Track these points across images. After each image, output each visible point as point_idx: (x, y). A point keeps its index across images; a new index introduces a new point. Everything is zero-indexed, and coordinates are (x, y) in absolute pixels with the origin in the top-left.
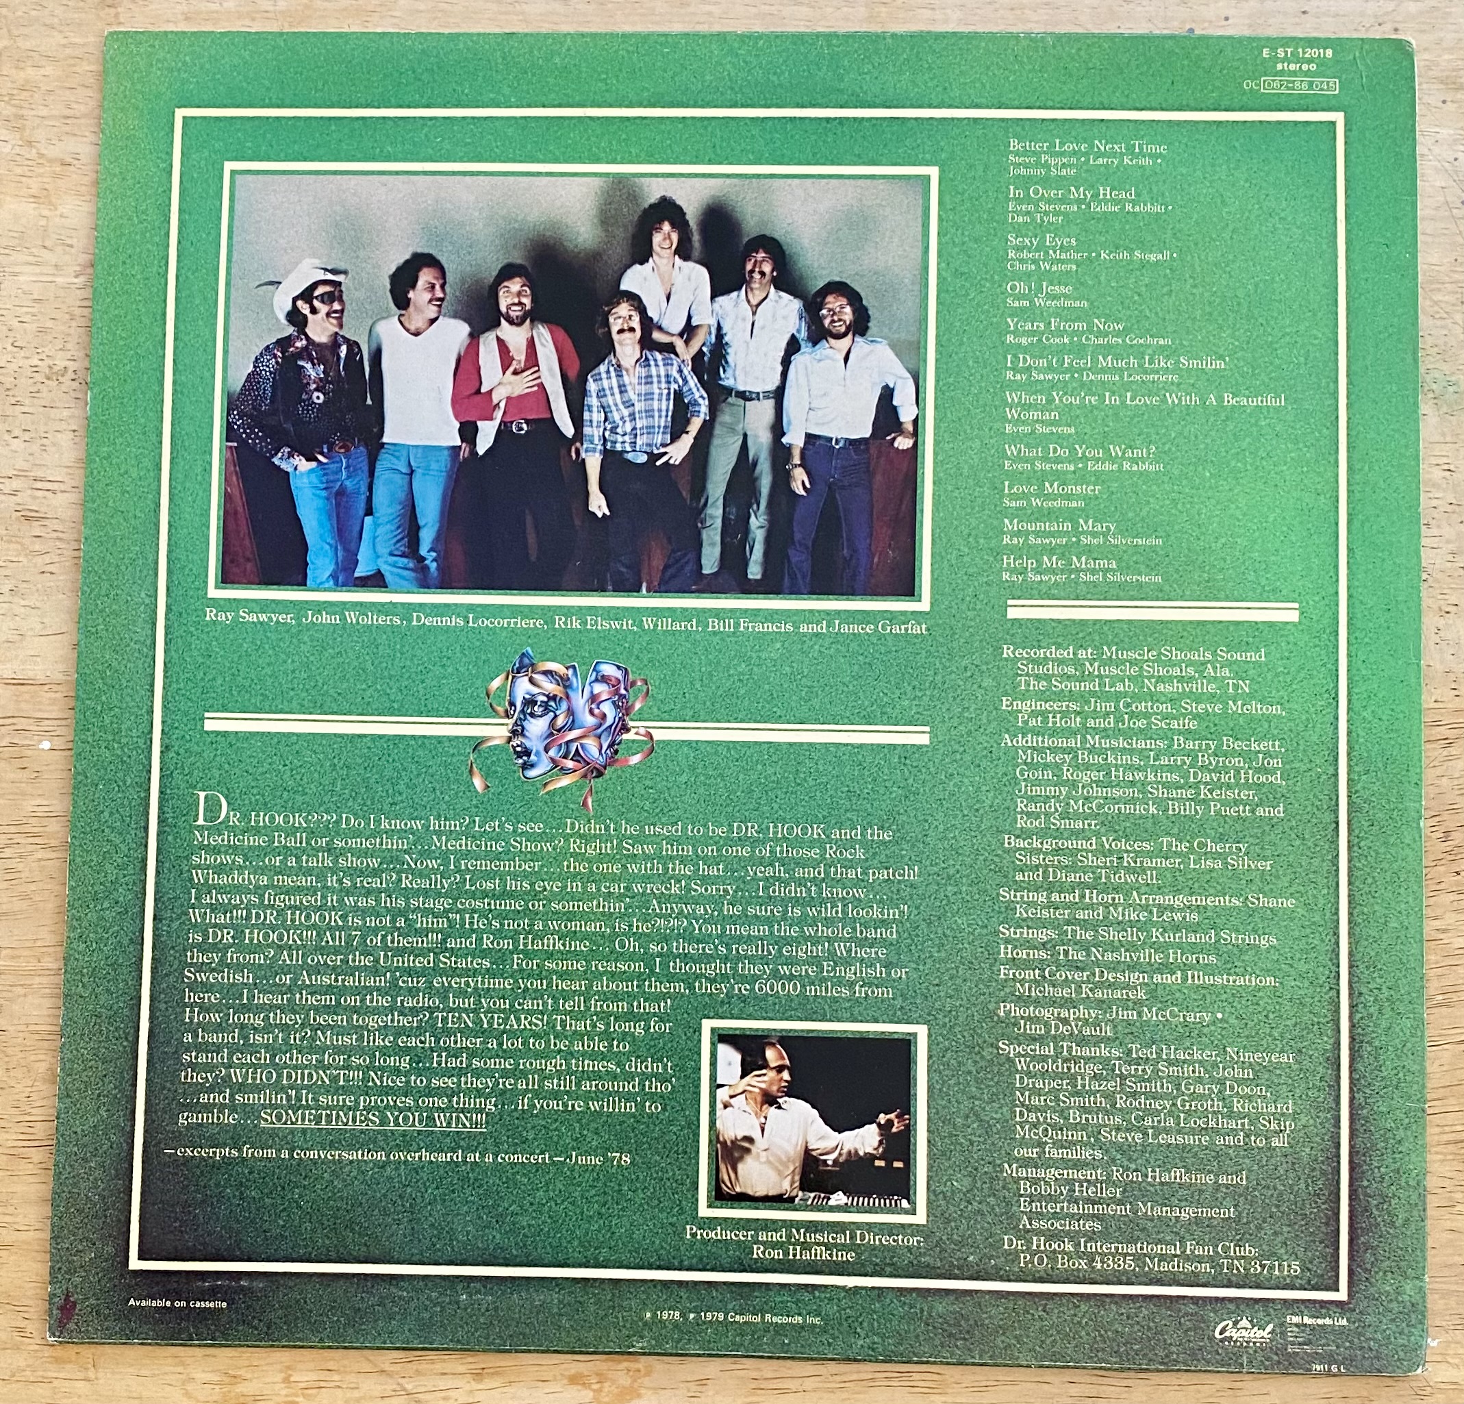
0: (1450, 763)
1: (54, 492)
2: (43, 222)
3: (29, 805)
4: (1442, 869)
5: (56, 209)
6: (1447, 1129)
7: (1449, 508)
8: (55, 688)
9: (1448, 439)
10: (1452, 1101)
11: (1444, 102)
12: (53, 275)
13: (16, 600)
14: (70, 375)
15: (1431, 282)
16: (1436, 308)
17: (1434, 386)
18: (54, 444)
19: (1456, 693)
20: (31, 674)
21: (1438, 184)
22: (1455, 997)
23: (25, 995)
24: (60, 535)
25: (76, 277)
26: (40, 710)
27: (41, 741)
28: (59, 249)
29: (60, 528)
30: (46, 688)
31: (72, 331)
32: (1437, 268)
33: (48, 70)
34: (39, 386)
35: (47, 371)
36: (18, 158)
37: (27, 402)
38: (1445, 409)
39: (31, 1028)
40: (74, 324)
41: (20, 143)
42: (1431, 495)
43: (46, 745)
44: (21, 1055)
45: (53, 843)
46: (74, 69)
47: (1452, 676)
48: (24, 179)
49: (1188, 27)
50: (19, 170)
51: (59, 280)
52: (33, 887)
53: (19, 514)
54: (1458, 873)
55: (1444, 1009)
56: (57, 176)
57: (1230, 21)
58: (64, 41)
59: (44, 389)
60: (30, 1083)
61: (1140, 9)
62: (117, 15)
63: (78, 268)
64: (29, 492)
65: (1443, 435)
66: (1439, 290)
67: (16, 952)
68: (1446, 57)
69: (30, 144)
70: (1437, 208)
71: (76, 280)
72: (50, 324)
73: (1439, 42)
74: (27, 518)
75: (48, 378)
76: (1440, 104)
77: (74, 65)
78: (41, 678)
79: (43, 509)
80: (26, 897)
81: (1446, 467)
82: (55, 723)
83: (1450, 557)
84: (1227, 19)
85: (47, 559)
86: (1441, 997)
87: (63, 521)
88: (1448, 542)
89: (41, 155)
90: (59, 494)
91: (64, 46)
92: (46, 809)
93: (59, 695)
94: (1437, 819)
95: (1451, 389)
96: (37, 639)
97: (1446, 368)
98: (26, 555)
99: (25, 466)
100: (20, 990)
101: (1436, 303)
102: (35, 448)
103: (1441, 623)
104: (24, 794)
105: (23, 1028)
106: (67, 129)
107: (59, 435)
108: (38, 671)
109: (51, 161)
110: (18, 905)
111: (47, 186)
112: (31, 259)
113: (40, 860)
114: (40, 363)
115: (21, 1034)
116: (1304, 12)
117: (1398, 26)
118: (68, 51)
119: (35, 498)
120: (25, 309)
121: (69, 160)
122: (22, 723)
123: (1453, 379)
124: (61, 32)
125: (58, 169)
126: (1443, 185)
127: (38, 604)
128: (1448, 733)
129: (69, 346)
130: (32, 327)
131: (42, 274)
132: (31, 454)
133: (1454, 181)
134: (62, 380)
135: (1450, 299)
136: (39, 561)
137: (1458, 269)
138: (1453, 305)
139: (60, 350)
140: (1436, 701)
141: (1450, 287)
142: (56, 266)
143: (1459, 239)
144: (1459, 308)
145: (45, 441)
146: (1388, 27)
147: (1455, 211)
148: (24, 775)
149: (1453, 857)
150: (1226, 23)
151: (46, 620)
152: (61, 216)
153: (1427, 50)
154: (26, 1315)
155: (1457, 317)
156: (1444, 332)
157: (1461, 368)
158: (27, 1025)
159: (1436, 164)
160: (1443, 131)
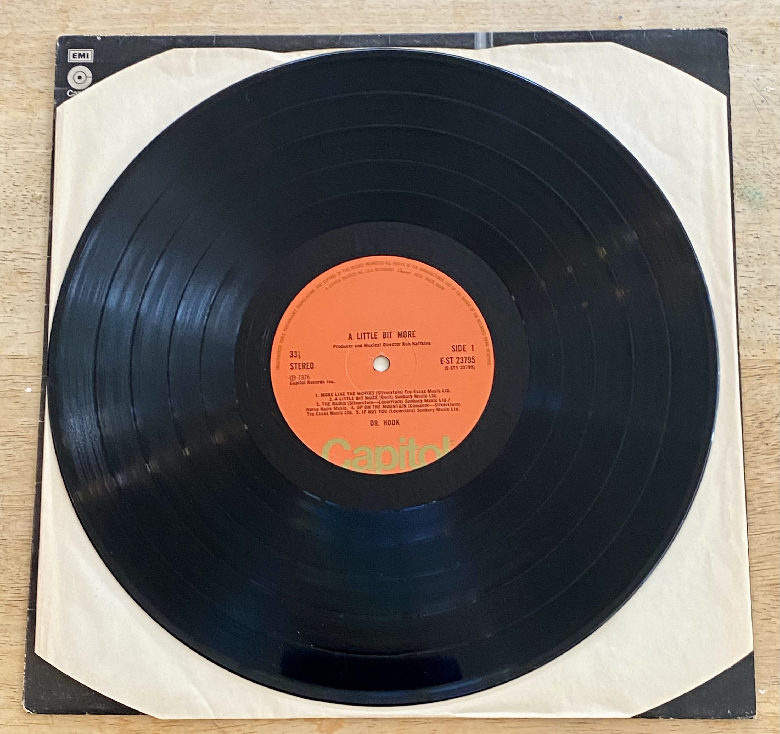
0: (761, 388)
1: (34, 259)
2: (29, 122)
3: (20, 421)
4: (758, 442)
5: (36, 115)
6: (766, 578)
7: (758, 257)
8: (34, 360)
9: (757, 221)
10: (768, 563)
11: (751, 51)
12: (34, 149)
13: (13, 315)
14: (43, 199)
15: (746, 142)
16: (749, 155)
17: (749, 195)
18: (35, 235)
19: (764, 351)
20: (21, 353)
21: (749, 92)
22: (767, 509)
23: (17, 521)
24: (37, 281)
26: (25, 372)
27: (26, 388)
28: (38, 136)
29: (37, 278)
30: (29, 360)
32: (749, 135)
33: (33, 44)
34: (27, 205)
35: (31, 197)
36: (16, 89)
37: (20, 213)
38: (755, 207)
39: (20, 538)
41: (18, 81)
42: (748, 250)
43: (29, 390)
45: (32, 441)
47: (761, 343)
48: (19, 100)
49: (619, 15)
50: (17, 96)
51: (38, 151)
52: (21, 464)
53: (15, 271)
54: (767, 444)
55: (761, 515)
56: (36, 98)
57: (641, 12)
58: (40, 30)
59: (29, 207)
60: (19, 567)
61: (593, 7)
62: (68, 17)
64: (21, 260)
65: (754, 219)
66: (750, 146)
67: (12, 498)
68: (751, 28)
69: (22, 82)
70: (749, 105)
72: (33, 174)
73: (747, 21)
74: (20, 273)
75: (31, 201)
76: (750, 52)
78: (26, 354)
79: (29, 268)
80: (18, 469)
81: (756, 236)
82: (34, 378)
83: (759, 282)
84: (639, 11)
85: (30, 294)
86: (760, 509)
87: (39, 274)
88: (758, 274)
89: (28, 88)
90: (37, 261)
91: (41, 32)
92: (29, 423)
93: (36, 364)
94: (755, 416)
95: (758, 196)
96: (25, 335)
97: (755, 186)
98: (19, 292)
99: (19, 246)
100: (15, 518)
101: (749, 152)
102: (24, 237)
103: (755, 316)
104: (16, 415)
105: (15, 538)
106: (42, 74)
108: (25, 352)
109: (33, 91)
110: (13, 473)
111: (32, 104)
112: (22, 140)
113: (25, 450)
114: (27, 193)
115: (15, 542)
116: (679, 7)
117: (727, 13)
118: (43, 35)
119: (23, 262)
120: (20, 166)
122: (16, 379)
123: (759, 191)
124: (39, 25)
125: (37, 94)
126: (752, 92)
127: (25, 317)
128: (760, 372)
129: (43, 184)
130: (23, 175)
131: (29, 148)
132: (22, 240)
133: (757, 90)
134: (38, 201)
135: (757, 150)
136: (26, 295)
137: (760, 135)
138: (758, 153)
139: (38, 187)
140: (753, 356)
141: (756, 144)
142: (36, 144)
143: (761, 120)
144: (761, 154)
145: (30, 234)
146: (722, 14)
147: (758, 106)
148: (17, 406)
149: (764, 436)
150: (638, 13)
151: (30, 325)
152: (39, 119)
153: (742, 25)
154: (15, 690)
155: (760, 159)
156: (754, 167)
157: (763, 185)
158: (18, 536)
159: (749, 82)
160: (752, 66)
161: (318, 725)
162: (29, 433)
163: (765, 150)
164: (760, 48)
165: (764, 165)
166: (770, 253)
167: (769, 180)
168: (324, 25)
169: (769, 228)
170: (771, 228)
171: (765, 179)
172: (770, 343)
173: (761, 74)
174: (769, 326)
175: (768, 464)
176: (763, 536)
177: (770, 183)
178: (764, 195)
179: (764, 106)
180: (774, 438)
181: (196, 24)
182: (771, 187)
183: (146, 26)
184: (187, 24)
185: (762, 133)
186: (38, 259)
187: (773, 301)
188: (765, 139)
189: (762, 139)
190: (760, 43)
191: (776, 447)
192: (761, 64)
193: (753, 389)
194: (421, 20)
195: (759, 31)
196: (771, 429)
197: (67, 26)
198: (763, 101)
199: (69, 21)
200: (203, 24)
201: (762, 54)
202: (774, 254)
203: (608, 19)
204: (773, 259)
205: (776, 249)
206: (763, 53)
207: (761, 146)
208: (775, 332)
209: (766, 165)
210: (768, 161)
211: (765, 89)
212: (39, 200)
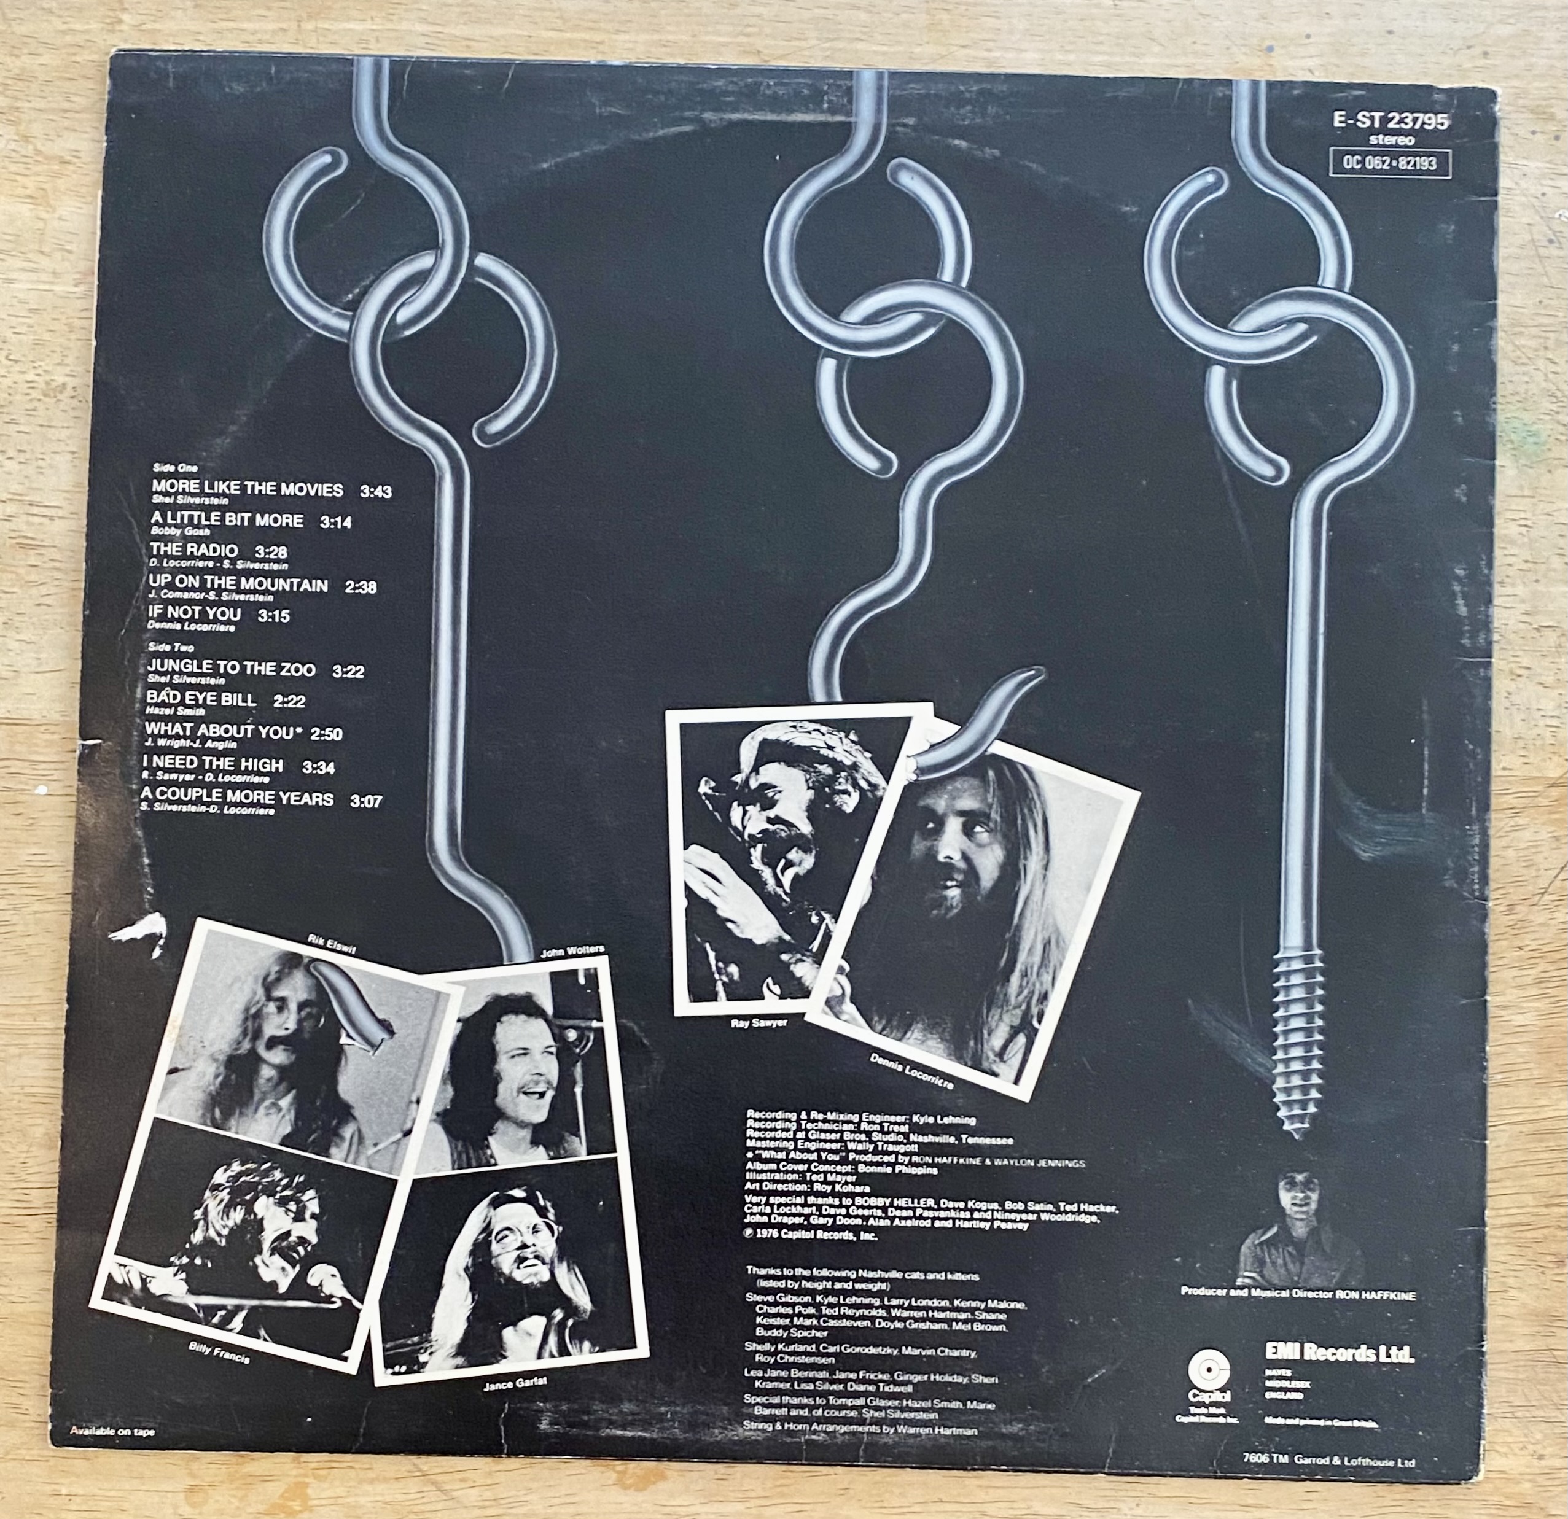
0: (1517, 834)
1: (51, 518)
2: (41, 225)
3: (24, 854)
4: (1504, 943)
5: (54, 211)
6: (1502, 1212)
7: (1525, 566)
8: (53, 729)
9: (1526, 493)
10: (1508, 1183)
11: (1534, 133)
12: (52, 283)
13: (11, 634)
14: (69, 392)
15: (1513, 325)
16: (1519, 353)
17: (1513, 437)
18: (51, 466)
19: (1525, 759)
20: (25, 714)
21: (1525, 220)
22: (1514, 1076)
23: (20, 1056)
24: (57, 565)
25: (76, 285)
26: (36, 753)
27: (36, 786)
28: (58, 255)
29: (58, 557)
30: (42, 728)
31: (72, 345)
32: (1521, 310)
33: (46, 58)
34: (36, 404)
35: (43, 386)
36: (13, 154)
37: (22, 421)
38: (1523, 461)
39: (27, 1090)
40: (73, 336)
41: (17, 138)
42: (1506, 552)
43: (42, 790)
44: (16, 1118)
45: (52, 894)
46: (74, 58)
47: (1521, 743)
48: (18, 178)
49: (1268, 43)
50: (13, 168)
51: (57, 288)
52: (28, 940)
53: (14, 541)
54: (1520, 948)
55: (1503, 1089)
56: (57, 175)
57: (1311, 40)
58: (65, 27)
59: (41, 406)
60: (25, 1148)
61: (1217, 24)
63: (77, 276)
64: (25, 518)
65: (1521, 488)
66: (1521, 333)
67: (12, 1010)
68: (1536, 84)
69: (26, 139)
70: (1522, 247)
71: (76, 289)
72: (46, 336)
73: (1530, 68)
74: (22, 546)
75: (45, 395)
76: (1529, 135)
77: (75, 54)
78: (36, 716)
79: (41, 536)
80: (20, 952)
81: (1523, 522)
82: (52, 766)
84: (1308, 36)
85: (44, 590)
86: (1499, 1076)
87: (60, 549)
88: (1523, 601)
89: (38, 152)
90: (57, 521)
91: (64, 32)
92: (44, 858)
93: (56, 737)
94: (1501, 891)
95: (1531, 440)
96: (33, 676)
97: (1527, 417)
98: (21, 587)
99: (19, 489)
100: (13, 1050)
101: (1518, 347)
102: (31, 470)
103: (1512, 686)
104: (17, 842)
105: (18, 1090)
106: (66, 123)
107: (57, 457)
108: (34, 710)
109: (49, 159)
110: (12, 960)
111: (45, 186)
112: (26, 265)
113: (36, 912)
114: (36, 378)
115: (16, 1097)
116: (1390, 32)
117: (1488, 49)
118: (68, 38)
119: (29, 523)
120: (21, 320)
121: (68, 158)
122: (16, 766)
123: (1534, 428)
124: (60, 16)
125: (56, 167)
126: (1531, 221)
127: (34, 639)
128: (1515, 802)
129: (67, 361)
130: (28, 339)
131: (39, 282)
132: (26, 477)
133: (1542, 217)
134: (60, 397)
135: (1533, 343)
136: (34, 591)
137: (1543, 312)
138: (1536, 350)
139: (59, 364)
140: (1504, 769)
141: (1534, 331)
142: (54, 273)
143: (1545, 280)
144: (1541, 353)
145: (41, 463)
146: (1477, 51)
147: (1542, 251)
148: (18, 822)
149: (1516, 932)
150: (1307, 41)
151: (43, 656)
152: (60, 219)
153: (1517, 76)
154: (21, 1391)
155: (1541, 363)
156: (1526, 379)
157: (1542, 417)
158: (22, 1087)
159: (1523, 199)
160: (1532, 164)
161: (618, 1472)
162: (44, 880)
163: (1550, 344)
164: (1551, 127)
165: (1546, 375)
166: (1548, 559)
167: (1554, 407)
168: (656, 37)
169: (1549, 508)
170: (1555, 507)
171: (1547, 405)
172: (1538, 743)
173: (1550, 183)
174: (1539, 709)
175: (1521, 987)
176: (1503, 1130)
177: (1558, 413)
178: (1543, 438)
179: (1553, 251)
180: (1537, 936)
181: (390, 26)
182: (1558, 422)
183: (284, 26)
184: (368, 25)
185: (1545, 307)
186: (60, 518)
187: (1549, 659)
188: (1551, 320)
189: (1546, 321)
190: (1552, 117)
191: (1536, 954)
192: (1550, 162)
193: (1500, 837)
194: (858, 36)
195: (1551, 91)
196: (1531, 917)
197: (120, 21)
198: (1551, 241)
199: (125, 10)
200: (404, 26)
201: (1554, 142)
202: (1557, 563)
203: (1244, 49)
204: (1555, 570)
205: (1560, 551)
206: (1557, 138)
207: (1544, 334)
208: (1549, 722)
209: (1551, 376)
210: (1554, 368)
211: (1557, 216)
212: (61, 392)
